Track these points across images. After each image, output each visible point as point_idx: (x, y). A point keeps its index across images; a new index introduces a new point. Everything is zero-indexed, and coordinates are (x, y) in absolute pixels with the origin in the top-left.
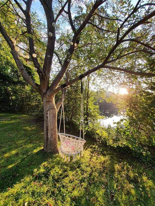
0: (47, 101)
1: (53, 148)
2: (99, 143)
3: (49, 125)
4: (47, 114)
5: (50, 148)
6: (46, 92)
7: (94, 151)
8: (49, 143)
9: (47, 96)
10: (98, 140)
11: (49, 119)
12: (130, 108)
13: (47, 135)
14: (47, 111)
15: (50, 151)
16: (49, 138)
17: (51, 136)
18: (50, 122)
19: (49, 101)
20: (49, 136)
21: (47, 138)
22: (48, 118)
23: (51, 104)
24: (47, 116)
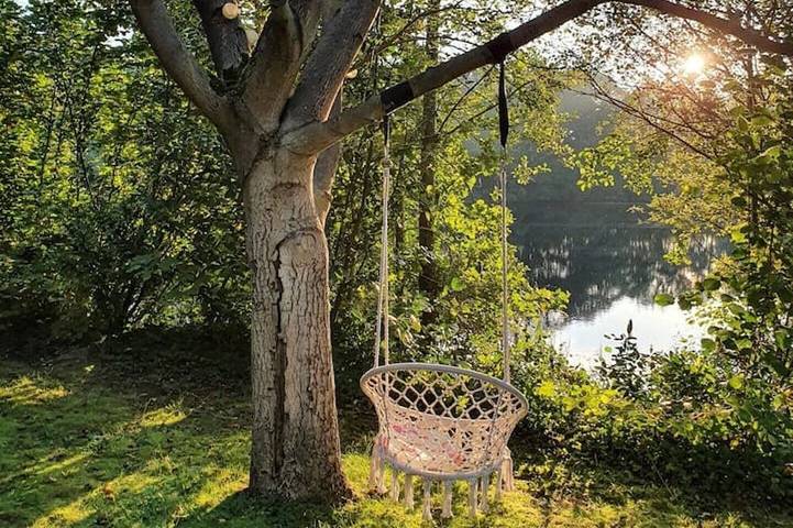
0: (281, 184)
1: (318, 473)
2: (571, 450)
3: (290, 334)
4: (278, 264)
5: (298, 477)
6: (276, 131)
7: (552, 488)
8: (290, 445)
9: (284, 156)
10: (560, 438)
11: (287, 294)
12: (755, 220)
13: (282, 397)
14: (278, 247)
15: (304, 492)
16: (292, 417)
17: (305, 397)
18: (293, 317)
19: (292, 185)
20: (292, 405)
21: (281, 415)
22: (281, 290)
23: (297, 201)
24: (279, 279)
